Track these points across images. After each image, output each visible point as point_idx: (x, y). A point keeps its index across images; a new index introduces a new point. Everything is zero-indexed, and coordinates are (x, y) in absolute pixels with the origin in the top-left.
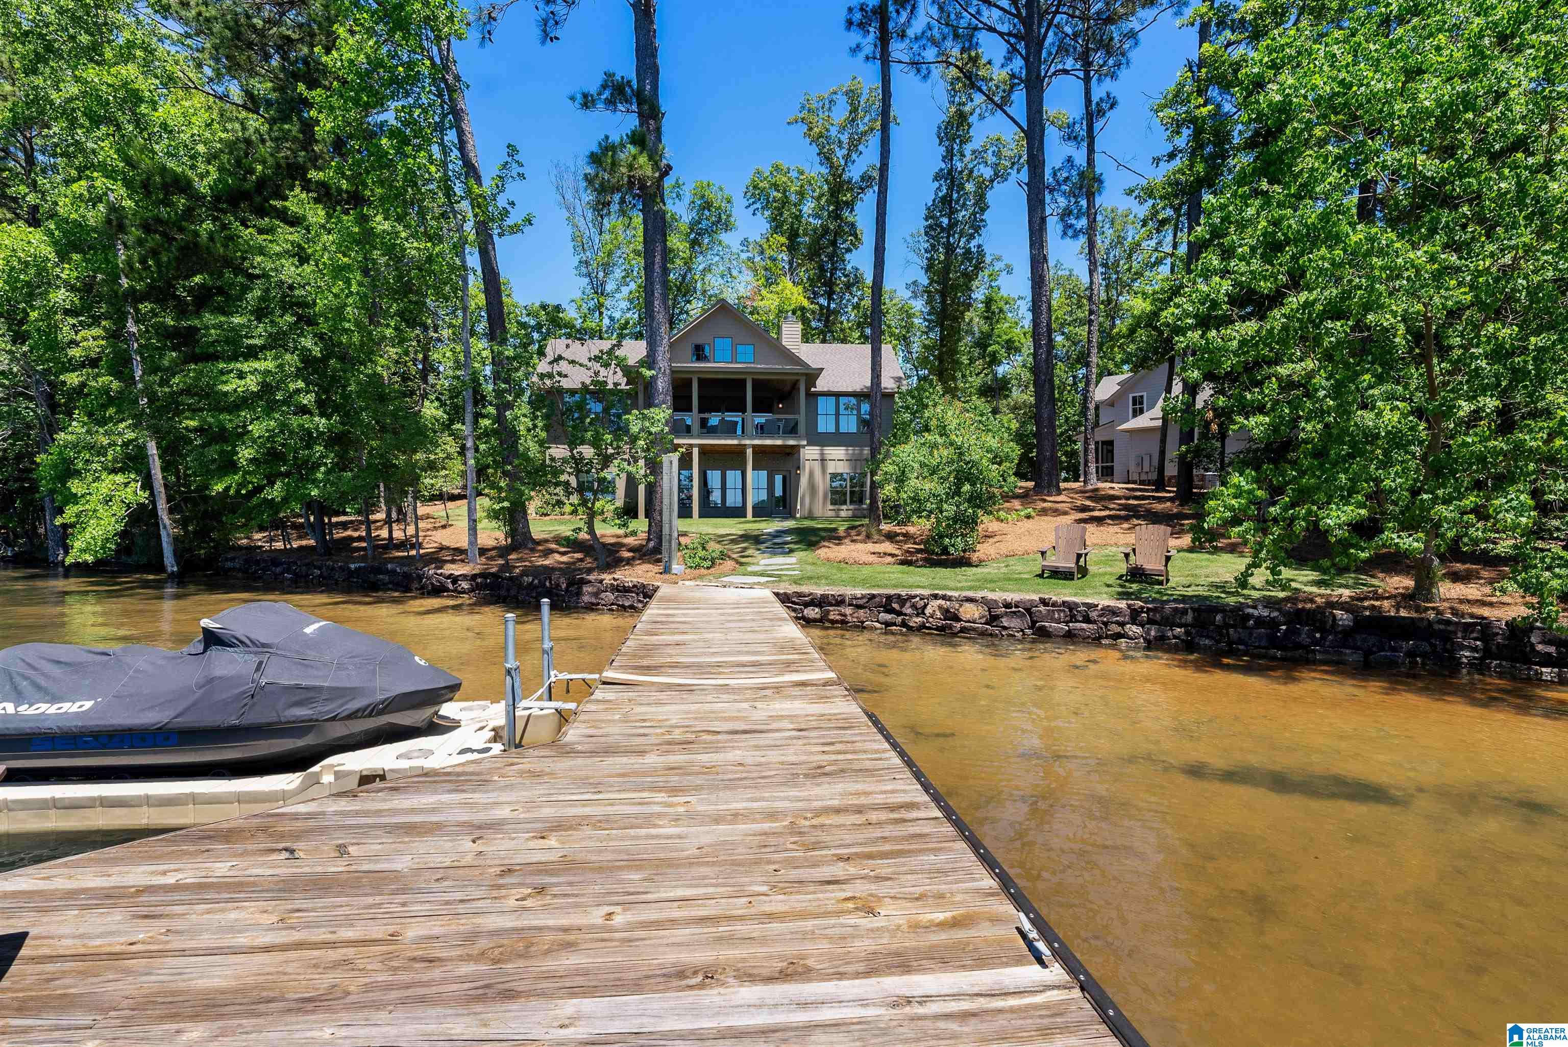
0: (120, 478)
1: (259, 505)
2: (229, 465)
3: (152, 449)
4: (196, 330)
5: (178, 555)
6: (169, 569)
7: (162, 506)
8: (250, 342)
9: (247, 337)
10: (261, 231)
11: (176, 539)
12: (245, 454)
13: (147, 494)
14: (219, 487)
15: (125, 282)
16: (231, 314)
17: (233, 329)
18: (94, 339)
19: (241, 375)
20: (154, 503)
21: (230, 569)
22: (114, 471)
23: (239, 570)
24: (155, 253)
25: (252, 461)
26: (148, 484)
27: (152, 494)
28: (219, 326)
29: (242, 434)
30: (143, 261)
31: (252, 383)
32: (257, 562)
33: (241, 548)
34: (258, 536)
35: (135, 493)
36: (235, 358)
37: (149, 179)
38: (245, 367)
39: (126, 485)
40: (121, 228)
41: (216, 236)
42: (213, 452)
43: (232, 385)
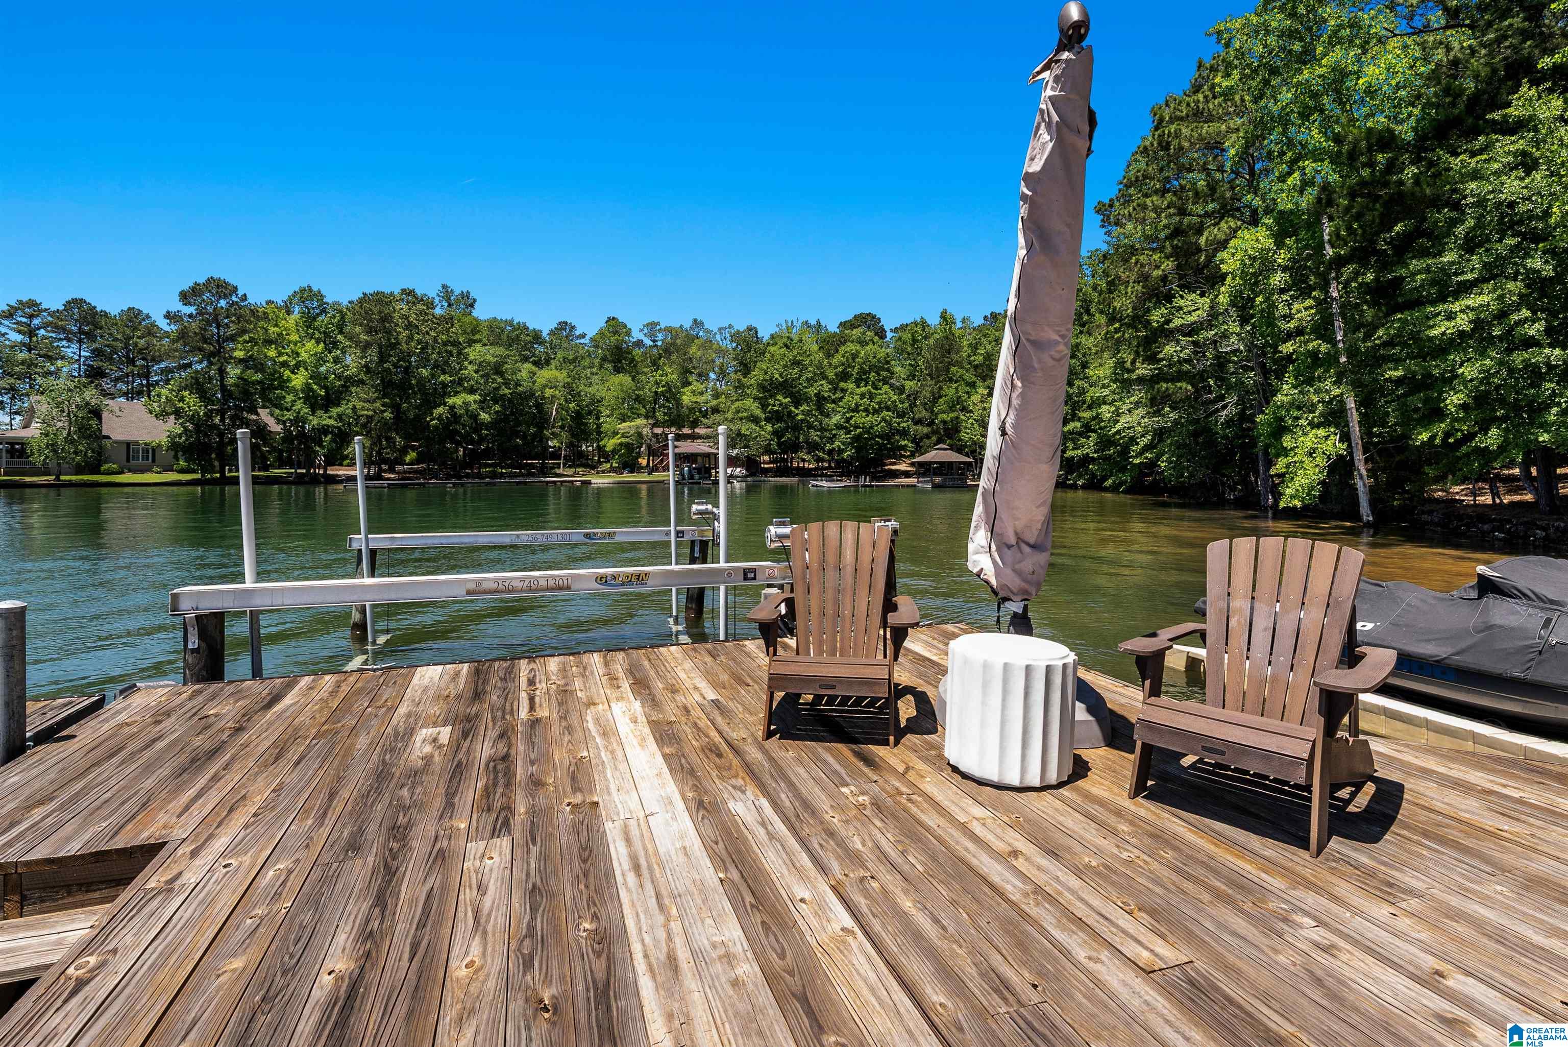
0: (1322, 432)
1: (1467, 455)
2: (1436, 413)
3: (1351, 404)
4: (1402, 279)
5: (1373, 504)
6: (1365, 518)
7: (1359, 457)
8: (1460, 279)
9: (1456, 274)
10: (1473, 154)
11: (1372, 490)
12: (1454, 400)
13: (1345, 446)
14: (1425, 436)
15: (1329, 251)
16: (1440, 254)
17: (1442, 269)
18: (1306, 309)
19: (1450, 316)
20: (1351, 454)
21: (1427, 523)
22: (1318, 426)
23: (1437, 524)
24: (1358, 217)
25: (1464, 407)
26: (1346, 437)
27: (1350, 446)
28: (1428, 270)
29: (1450, 380)
30: (1349, 228)
31: (1463, 322)
32: (1460, 518)
33: (1437, 501)
34: (1456, 489)
35: (1334, 444)
36: (1443, 299)
37: (1355, 147)
38: (1456, 307)
39: (1327, 438)
40: (1330, 203)
41: (1422, 178)
42: (1417, 401)
43: (1440, 329)
